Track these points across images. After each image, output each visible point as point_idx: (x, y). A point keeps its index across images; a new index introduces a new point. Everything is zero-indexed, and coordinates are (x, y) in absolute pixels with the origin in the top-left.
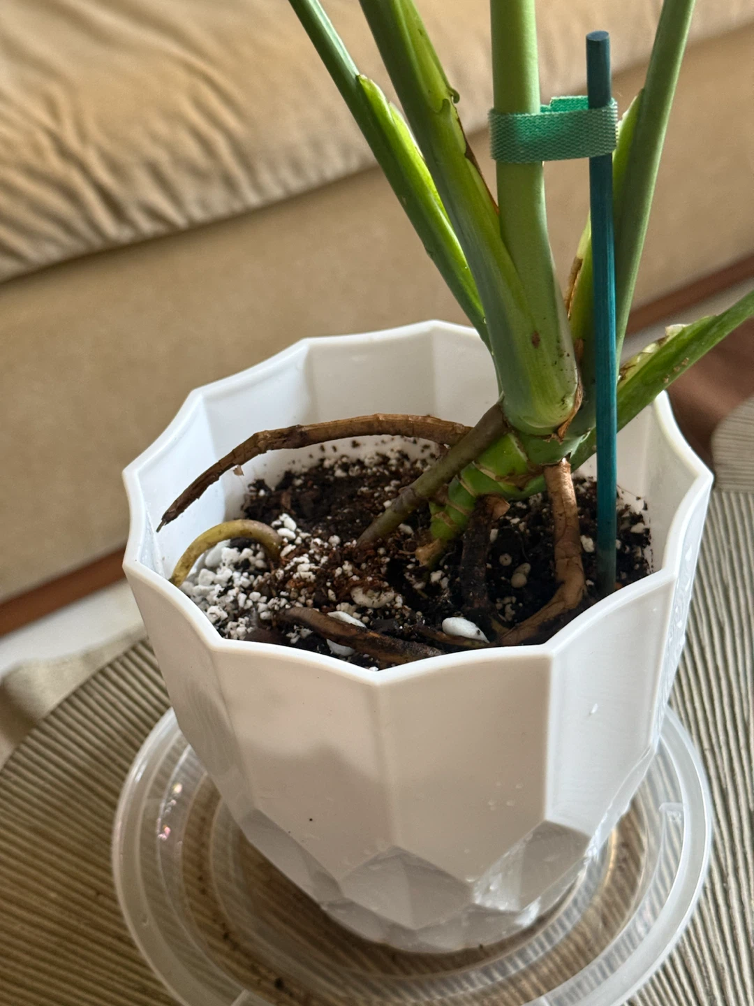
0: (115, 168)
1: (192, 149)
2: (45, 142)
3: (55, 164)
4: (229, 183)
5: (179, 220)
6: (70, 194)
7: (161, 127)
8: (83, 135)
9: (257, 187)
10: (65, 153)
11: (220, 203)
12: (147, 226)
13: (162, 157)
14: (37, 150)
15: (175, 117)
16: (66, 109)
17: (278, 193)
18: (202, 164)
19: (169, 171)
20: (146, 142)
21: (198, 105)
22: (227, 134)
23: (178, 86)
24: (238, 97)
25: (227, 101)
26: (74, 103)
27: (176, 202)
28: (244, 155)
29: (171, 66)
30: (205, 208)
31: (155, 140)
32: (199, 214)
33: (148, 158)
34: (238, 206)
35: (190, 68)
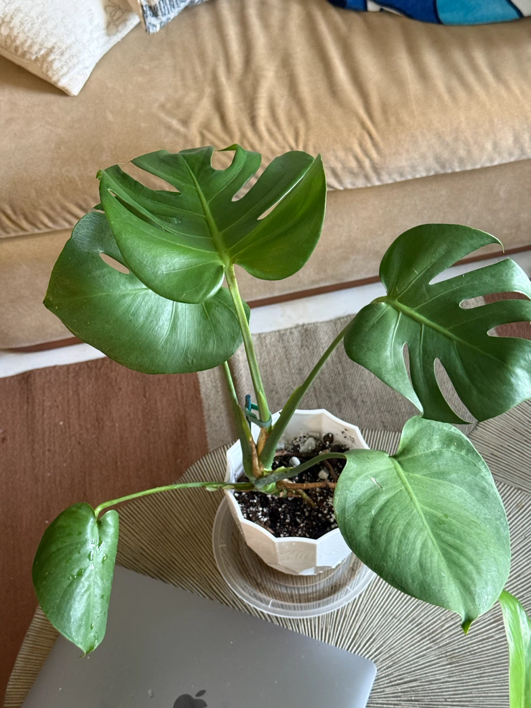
1: (353, 164)
4: (367, 178)
5: (341, 188)
7: (341, 154)
9: (379, 179)
11: (361, 183)
13: (338, 167)
15: (348, 149)
16: (302, 138)
17: (390, 181)
18: (356, 170)
19: (339, 171)
20: (333, 158)
21: (361, 145)
22: (371, 159)
23: (355, 134)
24: (381, 144)
25: (375, 145)
26: (306, 135)
27: (340, 182)
28: (377, 168)
29: (355, 123)
30: (354, 185)
31: (336, 158)
32: (349, 186)
33: (333, 166)
34: (369, 185)
35: (363, 125)
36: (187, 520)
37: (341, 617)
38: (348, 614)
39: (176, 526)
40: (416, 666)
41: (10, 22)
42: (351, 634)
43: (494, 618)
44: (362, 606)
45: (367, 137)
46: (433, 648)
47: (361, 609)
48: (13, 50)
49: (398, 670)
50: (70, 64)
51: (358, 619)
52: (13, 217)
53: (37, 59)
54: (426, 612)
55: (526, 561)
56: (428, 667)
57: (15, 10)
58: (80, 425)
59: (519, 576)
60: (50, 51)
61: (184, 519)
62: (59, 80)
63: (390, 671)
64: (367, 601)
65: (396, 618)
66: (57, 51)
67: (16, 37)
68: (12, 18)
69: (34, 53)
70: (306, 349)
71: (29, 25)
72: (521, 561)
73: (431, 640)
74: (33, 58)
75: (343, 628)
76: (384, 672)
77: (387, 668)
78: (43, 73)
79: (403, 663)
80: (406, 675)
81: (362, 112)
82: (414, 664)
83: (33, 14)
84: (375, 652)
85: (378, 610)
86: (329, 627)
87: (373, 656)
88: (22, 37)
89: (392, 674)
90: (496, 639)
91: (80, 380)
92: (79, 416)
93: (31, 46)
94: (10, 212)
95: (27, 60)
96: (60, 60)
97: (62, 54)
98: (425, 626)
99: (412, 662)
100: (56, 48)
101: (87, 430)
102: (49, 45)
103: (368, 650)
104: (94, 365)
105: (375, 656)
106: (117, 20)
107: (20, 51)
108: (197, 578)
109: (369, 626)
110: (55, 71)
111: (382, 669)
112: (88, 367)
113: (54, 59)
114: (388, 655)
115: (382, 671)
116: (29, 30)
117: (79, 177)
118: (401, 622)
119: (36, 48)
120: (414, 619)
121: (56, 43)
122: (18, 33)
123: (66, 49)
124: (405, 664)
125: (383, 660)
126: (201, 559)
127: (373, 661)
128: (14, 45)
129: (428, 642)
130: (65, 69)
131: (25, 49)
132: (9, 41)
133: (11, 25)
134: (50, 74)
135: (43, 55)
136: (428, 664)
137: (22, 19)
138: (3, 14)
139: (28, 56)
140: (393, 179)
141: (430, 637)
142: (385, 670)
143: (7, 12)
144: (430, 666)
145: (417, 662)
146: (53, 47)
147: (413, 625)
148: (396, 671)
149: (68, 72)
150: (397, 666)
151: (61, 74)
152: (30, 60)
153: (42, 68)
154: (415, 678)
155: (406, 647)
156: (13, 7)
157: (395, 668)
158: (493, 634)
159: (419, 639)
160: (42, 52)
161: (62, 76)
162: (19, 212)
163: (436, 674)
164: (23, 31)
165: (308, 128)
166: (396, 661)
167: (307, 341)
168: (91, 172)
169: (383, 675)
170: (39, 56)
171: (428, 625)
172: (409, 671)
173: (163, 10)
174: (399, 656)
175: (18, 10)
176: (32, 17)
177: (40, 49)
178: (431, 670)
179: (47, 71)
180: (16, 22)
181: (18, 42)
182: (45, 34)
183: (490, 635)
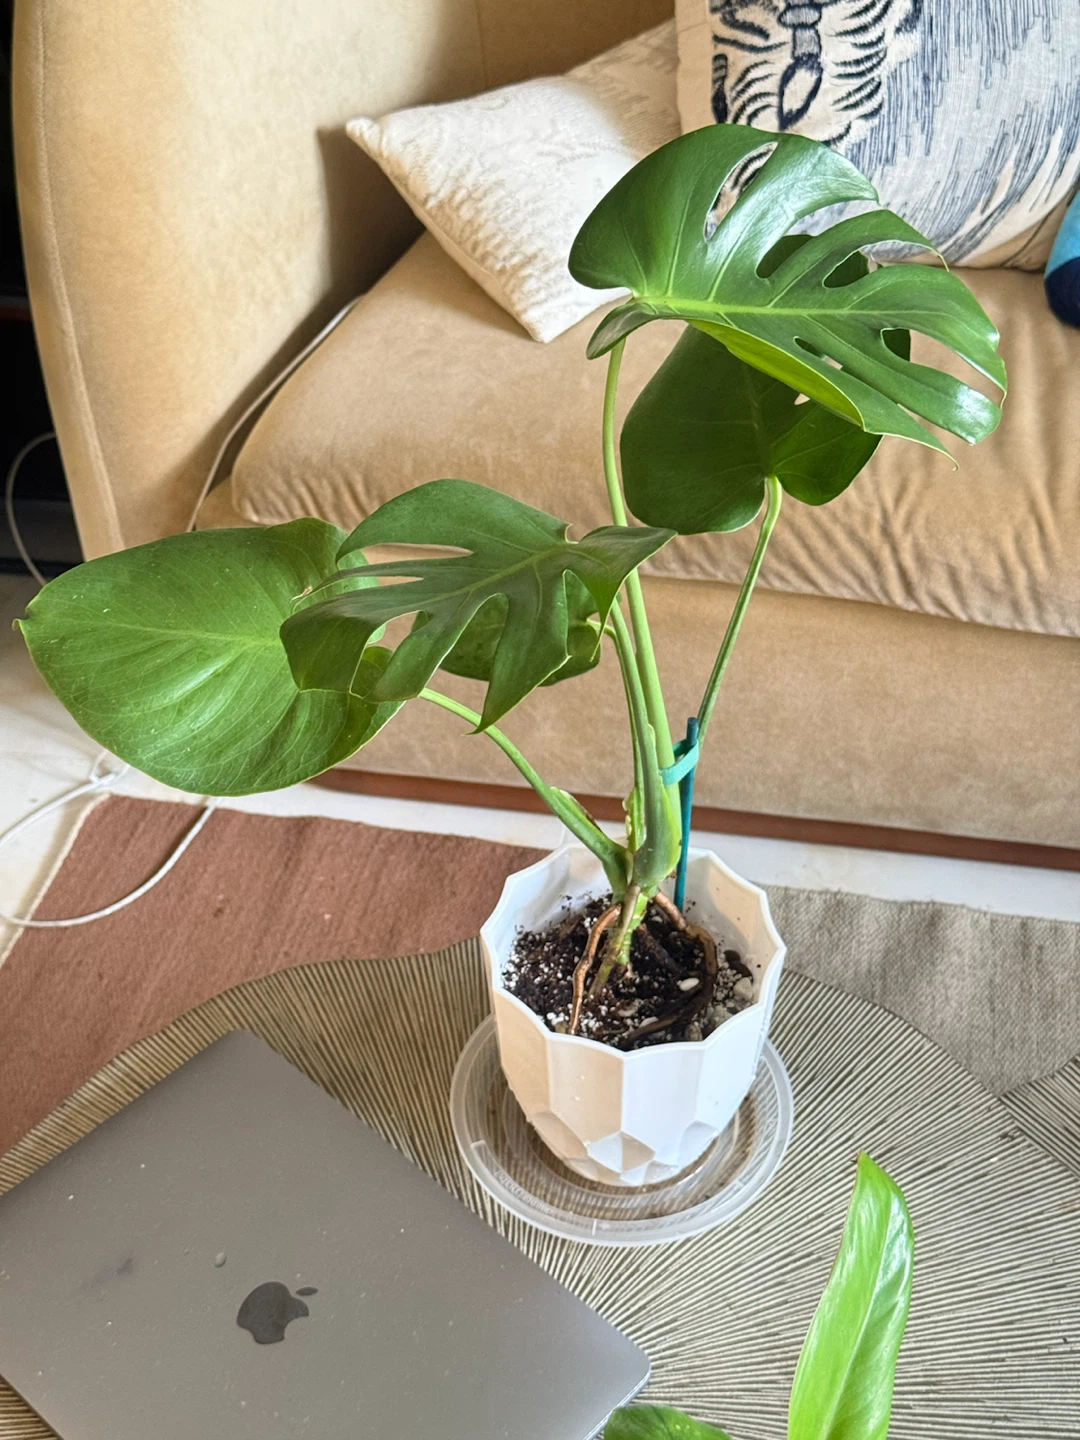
0: (920, 559)
1: (994, 572)
2: (877, 516)
3: (874, 536)
4: (1016, 606)
5: (964, 617)
6: (876, 564)
7: (975, 545)
8: (908, 525)
9: (1043, 623)
10: (886, 532)
11: (1002, 617)
12: (931, 609)
13: (964, 568)
14: (867, 522)
15: (993, 543)
16: (910, 497)
17: (1063, 632)
18: (997, 584)
19: (965, 578)
20: (957, 549)
21: (1018, 540)
22: (1030, 572)
23: (1012, 517)
24: (1057, 547)
25: (1045, 547)
26: (920, 495)
27: (963, 602)
28: (1038, 593)
29: (1020, 497)
30: (988, 616)
31: (965, 551)
32: (980, 618)
33: (952, 562)
34: (1019, 627)
35: (1033, 507)
36: (422, 1019)
37: (627, 1269)
38: (642, 1269)
39: (397, 1022)
40: (733, 1404)
41: (480, 200)
42: (633, 1305)
43: (925, 1376)
44: (676, 1266)
45: (1033, 528)
46: (782, 1386)
47: (671, 1269)
48: (469, 246)
49: (695, 1397)
50: (554, 290)
51: (658, 1284)
52: (363, 498)
53: (502, 271)
54: (795, 1318)
55: (1038, 1303)
56: (755, 1412)
57: (495, 183)
58: (358, 930)
59: (1011, 1323)
60: (530, 260)
61: (418, 1015)
62: (525, 311)
63: (678, 1392)
64: (689, 1261)
65: (731, 1309)
66: (539, 264)
67: (480, 226)
68: (485, 194)
69: (501, 257)
70: (826, 934)
71: (509, 212)
72: (1028, 1299)
73: (784, 1370)
74: (498, 266)
75: (622, 1289)
76: (667, 1390)
77: (675, 1386)
78: (504, 293)
79: (710, 1388)
80: (706, 1411)
81: (1039, 486)
82: (731, 1397)
83: (522, 196)
84: (664, 1350)
85: (702, 1283)
86: (597, 1277)
87: (657, 1356)
88: (490, 227)
89: (679, 1399)
90: (914, 1415)
91: (392, 857)
92: (364, 915)
93: (499, 246)
94: (360, 488)
95: (486, 269)
96: (539, 279)
97: (546, 270)
98: (782, 1342)
99: (728, 1394)
100: (540, 258)
101: (367, 941)
102: (530, 250)
103: (654, 1342)
104: (426, 842)
105: (661, 1358)
107: (480, 251)
108: (393, 1116)
109: (671, 1304)
110: (523, 294)
111: (665, 1384)
112: (415, 841)
113: (530, 276)
114: (686, 1365)
115: (663, 1387)
116: (506, 219)
117: (493, 457)
118: (738, 1319)
119: (506, 250)
120: (766, 1322)
121: (541, 250)
122: (487, 221)
123: (556, 263)
124: (713, 1391)
125: (674, 1370)
126: (416, 1088)
127: (653, 1364)
128: (474, 238)
129: (777, 1371)
130: (542, 295)
131: (489, 248)
132: (468, 230)
133: (480, 205)
134: (515, 297)
135: (514, 265)
136: (759, 1408)
137: (502, 199)
138: (474, 185)
139: (490, 262)
140: (1069, 628)
141: (784, 1363)
142: (669, 1387)
143: (482, 182)
144: (761, 1412)
145: (737, 1397)
146: (535, 256)
147: (759, 1331)
148: (690, 1397)
149: (546, 300)
150: (696, 1389)
151: (532, 300)
152: (491, 269)
153: (505, 285)
154: (721, 1421)
155: (729, 1364)
156: (493, 178)
157: (688, 1392)
158: (911, 1403)
159: (760, 1359)
160: (515, 260)
161: (534, 304)
162: (375, 493)
163: (765, 1431)
164: (496, 218)
165: (927, 484)
166: (699, 1380)
167: (833, 922)
168: (516, 456)
169: (662, 1395)
170: (508, 266)
171: (787, 1341)
172: (715, 1406)
174: (706, 1373)
175: (500, 184)
176: (518, 201)
177: (513, 255)
178: (759, 1421)
179: (513, 291)
180: (489, 202)
181: (481, 235)
182: (530, 231)
183: (905, 1403)
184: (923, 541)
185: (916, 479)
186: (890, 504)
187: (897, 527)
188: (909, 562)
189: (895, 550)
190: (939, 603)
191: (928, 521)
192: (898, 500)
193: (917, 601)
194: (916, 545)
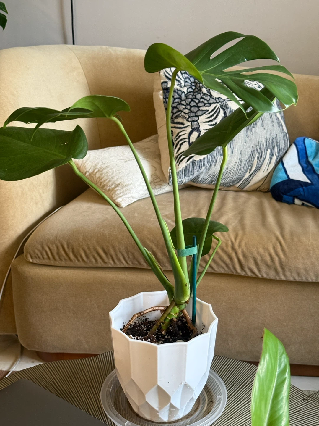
0: (244, 256)
1: (268, 259)
2: (230, 243)
3: (230, 249)
4: (276, 271)
5: (260, 276)
6: (231, 259)
7: (261, 250)
8: (240, 246)
9: (284, 275)
10: (233, 248)
11: (272, 275)
12: (249, 274)
13: (259, 258)
14: (227, 245)
15: (266, 249)
16: (239, 237)
17: (291, 279)
18: (269, 263)
19: (259, 261)
20: (256, 252)
21: (274, 248)
22: (279, 258)
23: (271, 242)
24: (287, 250)
25: (283, 250)
26: (242, 237)
27: (259, 270)
28: (283, 265)
29: (273, 236)
30: (268, 275)
31: (258, 252)
32: (265, 276)
33: (255, 256)
34: (278, 278)
35: (277, 239)
41: (102, 171)
45: (278, 245)
48: (99, 184)
50: (125, 193)
52: (67, 249)
53: (109, 190)
57: (106, 167)
60: (117, 185)
62: (117, 199)
66: (120, 186)
67: (103, 178)
68: (103, 170)
69: (109, 186)
71: (111, 173)
74: (108, 189)
78: (110, 195)
81: (278, 233)
83: (114, 169)
88: (105, 178)
93: (108, 182)
94: (65, 246)
95: (104, 190)
96: (120, 190)
97: (122, 188)
100: (120, 185)
102: (117, 183)
106: (157, 182)
107: (102, 184)
110: (116, 194)
113: (118, 190)
116: (110, 175)
117: (108, 234)
119: (110, 183)
121: (121, 182)
122: (104, 176)
123: (125, 186)
128: (101, 181)
130: (122, 194)
131: (105, 183)
132: (98, 180)
133: (102, 173)
134: (113, 196)
135: (113, 188)
137: (108, 170)
138: (100, 167)
139: (105, 188)
140: (294, 277)
143: (102, 167)
146: (119, 184)
149: (123, 196)
151: (118, 196)
152: (106, 189)
153: (110, 193)
156: (106, 165)
160: (113, 186)
161: (119, 197)
162: (70, 247)
164: (107, 175)
165: (244, 234)
168: (116, 233)
170: (111, 188)
173: (180, 176)
175: (107, 167)
176: (114, 171)
177: (112, 184)
179: (113, 194)
180: (105, 171)
181: (102, 180)
182: (117, 178)
184: (245, 250)
185: (240, 233)
186: (233, 240)
187: (236, 246)
188: (241, 257)
189: (236, 253)
190: (252, 271)
191: (246, 244)
192: (236, 239)
193: (245, 271)
194: (243, 252)
